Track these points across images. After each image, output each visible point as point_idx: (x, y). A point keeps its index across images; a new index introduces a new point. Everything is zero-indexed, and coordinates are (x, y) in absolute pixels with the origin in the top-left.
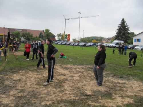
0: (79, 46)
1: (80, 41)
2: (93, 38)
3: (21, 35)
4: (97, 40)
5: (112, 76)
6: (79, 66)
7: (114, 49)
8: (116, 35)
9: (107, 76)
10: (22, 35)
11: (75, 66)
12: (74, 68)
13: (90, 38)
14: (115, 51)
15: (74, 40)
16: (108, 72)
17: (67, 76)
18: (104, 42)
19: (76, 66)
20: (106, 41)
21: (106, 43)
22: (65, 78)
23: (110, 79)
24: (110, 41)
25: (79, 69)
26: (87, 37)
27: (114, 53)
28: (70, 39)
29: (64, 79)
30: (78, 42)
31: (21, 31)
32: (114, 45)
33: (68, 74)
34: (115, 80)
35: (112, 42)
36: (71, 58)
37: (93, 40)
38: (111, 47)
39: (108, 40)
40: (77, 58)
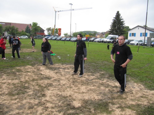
0: (71, 41)
1: (72, 36)
2: (86, 33)
3: (4, 29)
4: (90, 35)
5: (108, 78)
6: (69, 66)
7: (109, 44)
8: (110, 29)
9: (102, 78)
10: (6, 30)
11: (63, 65)
12: (63, 68)
13: (83, 33)
14: (109, 47)
15: (66, 35)
16: (102, 72)
17: (52, 79)
18: (98, 36)
19: (65, 66)
20: (100, 35)
21: (100, 38)
22: (49, 82)
23: (105, 81)
24: (104, 36)
25: (68, 69)
26: (80, 32)
27: (109, 49)
28: (61, 33)
29: (47, 84)
30: (70, 37)
31: (4, 25)
32: (108, 40)
33: (53, 77)
34: (111, 82)
35: (106, 37)
36: (61, 56)
37: (86, 35)
38: (105, 42)
39: (102, 35)
40: (67, 56)
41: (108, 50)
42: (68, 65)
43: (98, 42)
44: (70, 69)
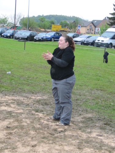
0: (17, 39)
1: (18, 25)
2: (53, 19)
4: (64, 25)
5: (101, 128)
7: (108, 50)
8: (112, 14)
9: (87, 127)
13: (46, 20)
14: (108, 56)
15: (2, 22)
16: (90, 115)
18: (83, 30)
20: (88, 28)
21: (88, 33)
23: (94, 135)
24: (98, 29)
25: (8, 105)
26: (39, 16)
27: (107, 62)
30: (14, 27)
32: (107, 40)
34: (108, 138)
35: (102, 33)
37: (53, 26)
38: (99, 45)
39: (93, 26)
40: (6, 74)
41: (105, 63)
42: (9, 96)
43: (83, 43)
44: (12, 105)
